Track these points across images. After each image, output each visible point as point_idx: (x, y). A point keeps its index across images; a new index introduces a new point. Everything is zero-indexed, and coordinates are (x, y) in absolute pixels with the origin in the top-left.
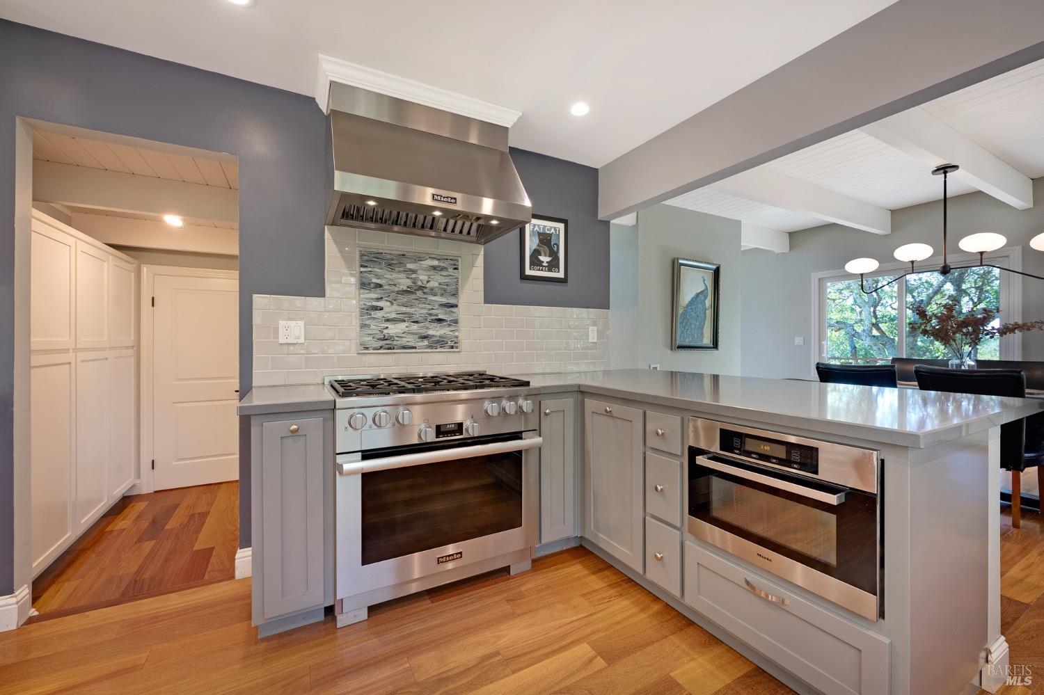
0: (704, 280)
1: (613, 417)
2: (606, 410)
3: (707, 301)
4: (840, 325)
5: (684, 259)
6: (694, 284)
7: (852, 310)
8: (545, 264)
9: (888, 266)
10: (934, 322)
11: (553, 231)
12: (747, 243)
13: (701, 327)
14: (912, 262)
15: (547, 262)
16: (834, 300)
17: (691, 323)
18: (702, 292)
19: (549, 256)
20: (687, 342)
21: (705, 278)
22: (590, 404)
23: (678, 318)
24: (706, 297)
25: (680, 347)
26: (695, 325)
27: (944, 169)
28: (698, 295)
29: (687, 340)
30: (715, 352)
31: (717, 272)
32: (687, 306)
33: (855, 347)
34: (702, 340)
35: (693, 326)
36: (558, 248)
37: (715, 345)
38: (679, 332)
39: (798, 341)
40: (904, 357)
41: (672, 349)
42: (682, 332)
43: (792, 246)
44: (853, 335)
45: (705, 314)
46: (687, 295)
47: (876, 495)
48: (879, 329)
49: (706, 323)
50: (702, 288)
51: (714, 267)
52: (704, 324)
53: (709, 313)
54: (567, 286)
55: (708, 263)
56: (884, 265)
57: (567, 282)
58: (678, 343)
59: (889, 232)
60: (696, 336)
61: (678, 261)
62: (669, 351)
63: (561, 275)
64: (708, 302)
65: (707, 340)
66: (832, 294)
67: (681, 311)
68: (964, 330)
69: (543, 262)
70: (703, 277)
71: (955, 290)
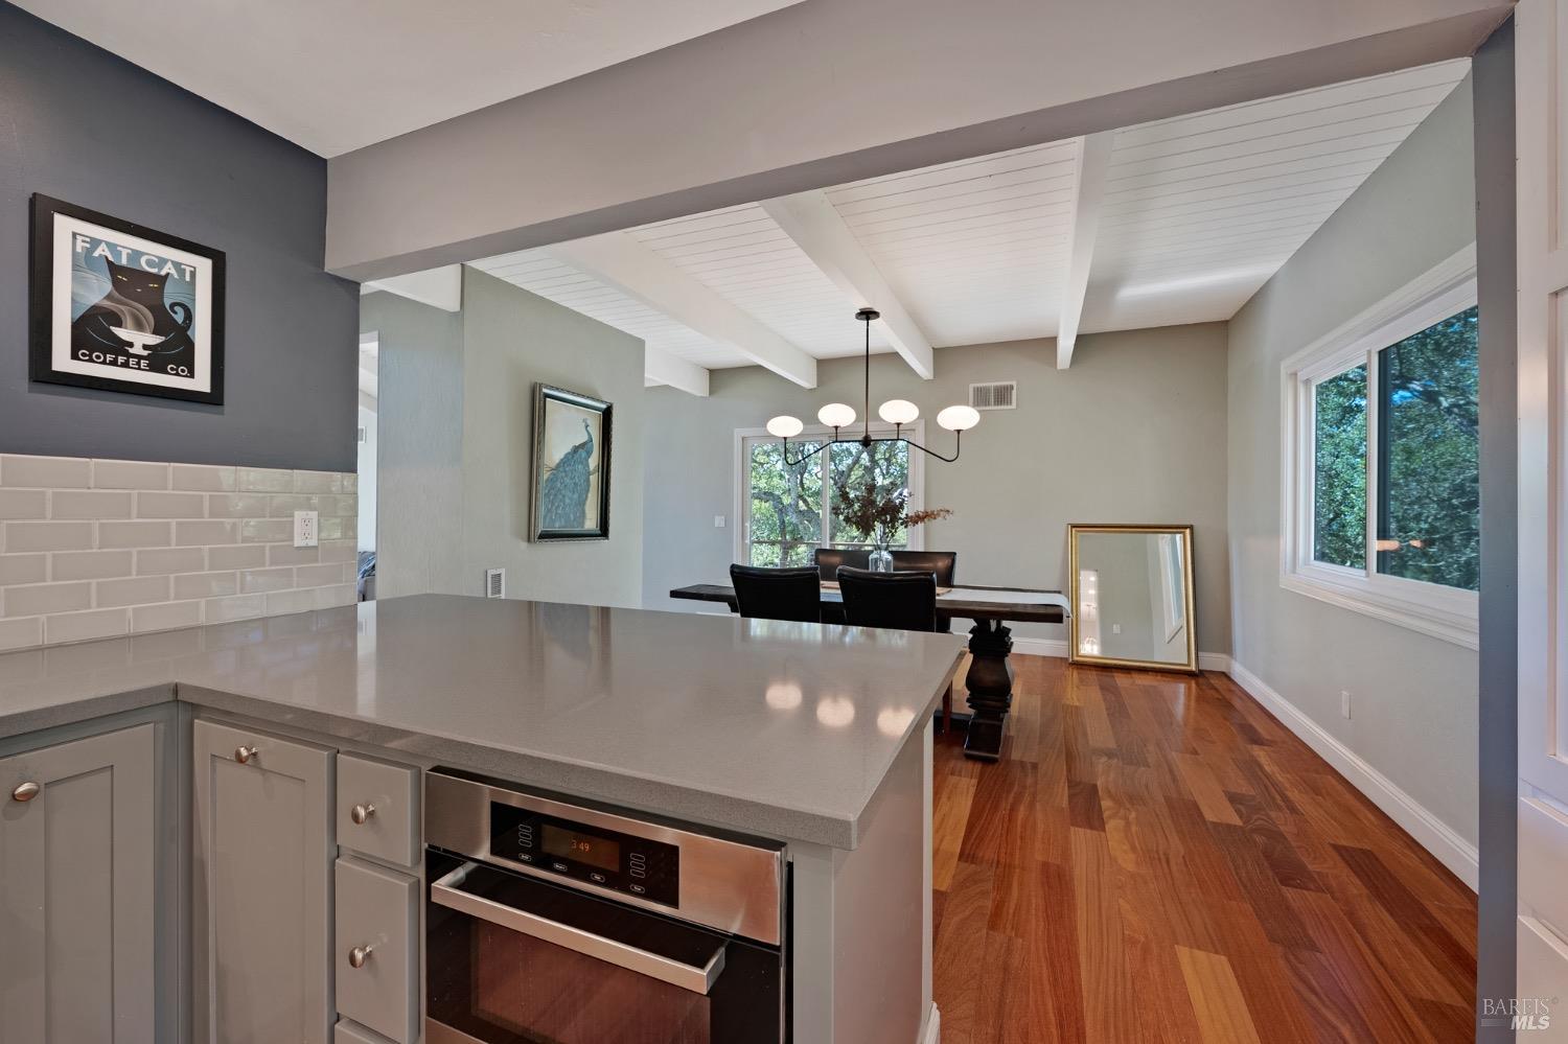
0: (587, 426)
1: (261, 769)
2: (238, 754)
3: (590, 460)
4: (767, 495)
5: (552, 388)
6: (567, 430)
7: (781, 477)
8: (137, 350)
9: (813, 428)
10: (856, 506)
11: (168, 269)
12: (654, 375)
13: (582, 503)
14: (836, 427)
15: (145, 347)
16: (762, 464)
17: (564, 496)
18: (582, 446)
19: (155, 332)
20: (557, 527)
21: (589, 422)
22: (211, 736)
23: (540, 487)
24: (589, 454)
25: (546, 536)
26: (571, 499)
27: (867, 315)
28: (576, 449)
29: (557, 525)
30: (603, 542)
31: (607, 415)
32: (558, 466)
33: (784, 522)
34: (583, 523)
35: (567, 501)
36: (189, 316)
37: (604, 531)
38: (542, 510)
39: (719, 521)
40: (828, 548)
41: (529, 540)
42: (549, 511)
43: (713, 389)
44: (782, 510)
45: (588, 480)
46: (557, 447)
47: (778, 949)
48: (805, 501)
49: (590, 495)
50: (582, 438)
51: (604, 406)
52: (587, 497)
53: (594, 480)
54: (222, 414)
55: (593, 399)
56: (809, 427)
57: (221, 404)
58: (540, 529)
59: (815, 386)
60: (572, 516)
61: (540, 390)
62: (524, 545)
63: (201, 382)
64: (594, 461)
65: (591, 523)
66: (760, 457)
67: (546, 475)
68: (883, 518)
69: (131, 345)
70: (585, 421)
71: (870, 461)
